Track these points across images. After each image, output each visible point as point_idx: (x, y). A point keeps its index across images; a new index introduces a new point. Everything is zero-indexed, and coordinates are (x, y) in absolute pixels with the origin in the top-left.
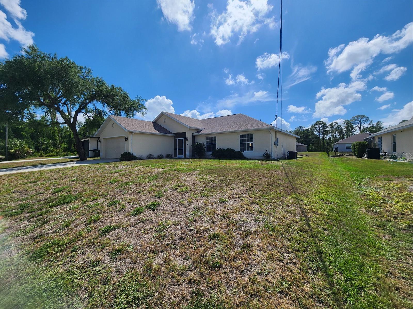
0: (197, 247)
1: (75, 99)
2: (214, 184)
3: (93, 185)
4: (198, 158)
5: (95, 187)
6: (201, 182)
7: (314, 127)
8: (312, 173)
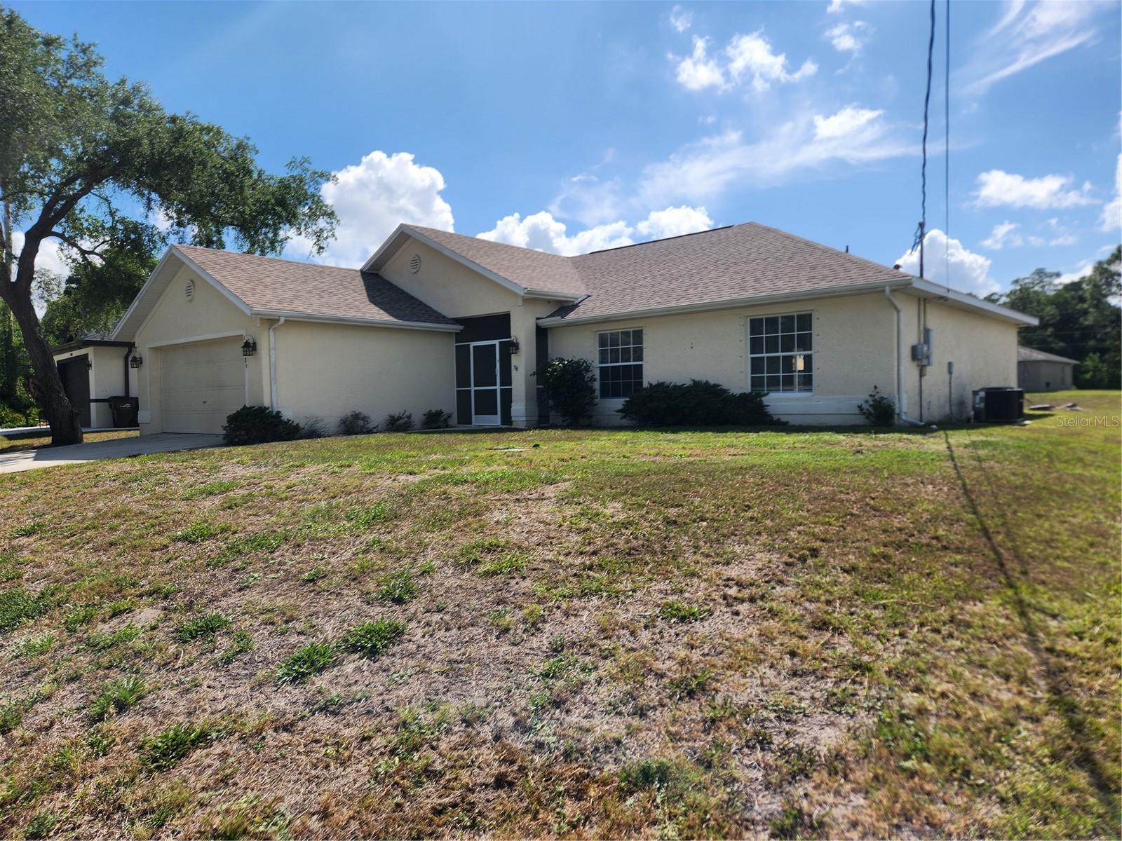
0: (569, 823)
1: (25, 176)
2: (636, 538)
3: (113, 551)
4: (563, 428)
5: (120, 560)
6: (580, 532)
7: (1106, 270)
8: (1103, 489)
